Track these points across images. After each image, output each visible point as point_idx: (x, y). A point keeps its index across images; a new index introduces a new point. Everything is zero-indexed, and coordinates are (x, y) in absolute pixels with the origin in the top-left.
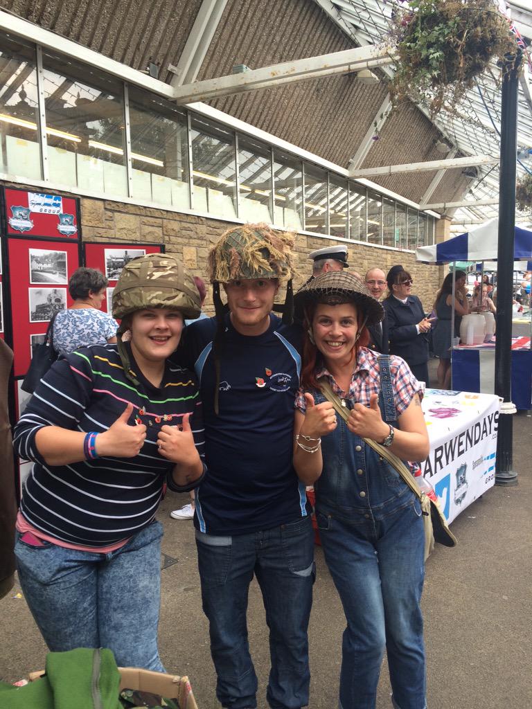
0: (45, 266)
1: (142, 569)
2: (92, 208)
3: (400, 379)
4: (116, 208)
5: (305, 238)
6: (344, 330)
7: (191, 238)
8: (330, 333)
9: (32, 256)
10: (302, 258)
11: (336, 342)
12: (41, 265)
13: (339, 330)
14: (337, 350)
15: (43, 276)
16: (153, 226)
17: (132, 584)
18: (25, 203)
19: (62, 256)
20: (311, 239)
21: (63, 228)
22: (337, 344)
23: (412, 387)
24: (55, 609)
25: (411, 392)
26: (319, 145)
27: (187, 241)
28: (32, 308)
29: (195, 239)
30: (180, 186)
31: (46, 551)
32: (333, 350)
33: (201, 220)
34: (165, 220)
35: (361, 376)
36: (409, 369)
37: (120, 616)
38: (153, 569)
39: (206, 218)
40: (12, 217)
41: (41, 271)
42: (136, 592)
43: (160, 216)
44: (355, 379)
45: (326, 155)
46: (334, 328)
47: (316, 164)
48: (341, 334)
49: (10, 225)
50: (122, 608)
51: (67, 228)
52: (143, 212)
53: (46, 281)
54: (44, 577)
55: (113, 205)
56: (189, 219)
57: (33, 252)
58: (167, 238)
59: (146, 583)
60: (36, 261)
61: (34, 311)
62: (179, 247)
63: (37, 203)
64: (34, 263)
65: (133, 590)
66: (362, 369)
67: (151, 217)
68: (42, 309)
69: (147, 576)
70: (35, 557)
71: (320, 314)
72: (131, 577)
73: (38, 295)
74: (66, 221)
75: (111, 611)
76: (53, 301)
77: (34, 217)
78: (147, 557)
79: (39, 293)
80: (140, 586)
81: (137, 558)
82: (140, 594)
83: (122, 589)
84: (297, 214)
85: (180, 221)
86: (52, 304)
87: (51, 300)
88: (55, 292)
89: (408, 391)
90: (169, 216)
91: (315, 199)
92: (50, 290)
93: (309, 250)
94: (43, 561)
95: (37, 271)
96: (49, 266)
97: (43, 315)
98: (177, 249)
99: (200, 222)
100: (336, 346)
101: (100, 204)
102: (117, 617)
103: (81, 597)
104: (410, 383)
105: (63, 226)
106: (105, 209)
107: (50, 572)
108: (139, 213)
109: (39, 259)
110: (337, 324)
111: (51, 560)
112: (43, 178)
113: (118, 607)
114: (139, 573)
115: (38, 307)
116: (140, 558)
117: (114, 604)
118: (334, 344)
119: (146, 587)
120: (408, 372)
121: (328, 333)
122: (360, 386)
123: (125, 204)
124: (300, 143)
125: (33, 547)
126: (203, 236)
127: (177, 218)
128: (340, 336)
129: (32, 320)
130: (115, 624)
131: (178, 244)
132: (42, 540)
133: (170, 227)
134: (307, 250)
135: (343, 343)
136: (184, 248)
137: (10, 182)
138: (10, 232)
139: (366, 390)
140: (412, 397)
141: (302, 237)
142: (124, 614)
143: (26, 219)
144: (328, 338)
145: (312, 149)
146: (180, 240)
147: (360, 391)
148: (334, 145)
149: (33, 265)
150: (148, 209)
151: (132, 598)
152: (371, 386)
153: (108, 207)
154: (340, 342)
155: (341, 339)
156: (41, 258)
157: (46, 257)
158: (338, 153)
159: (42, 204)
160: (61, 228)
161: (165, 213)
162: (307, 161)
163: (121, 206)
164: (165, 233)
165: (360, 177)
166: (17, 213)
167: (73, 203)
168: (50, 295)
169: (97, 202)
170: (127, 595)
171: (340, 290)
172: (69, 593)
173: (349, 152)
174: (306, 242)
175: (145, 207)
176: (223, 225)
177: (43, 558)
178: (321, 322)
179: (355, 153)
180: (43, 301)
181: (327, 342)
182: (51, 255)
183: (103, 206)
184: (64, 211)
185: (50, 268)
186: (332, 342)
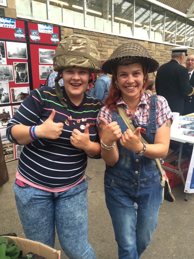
0: (46, 56)
1: (77, 208)
2: (68, 32)
3: (161, 111)
4: (78, 32)
5: (164, 45)
6: (135, 78)
7: (111, 45)
8: (127, 82)
9: (40, 52)
10: (162, 54)
11: (131, 86)
12: (44, 56)
13: (132, 79)
14: (132, 91)
15: (45, 60)
16: (95, 40)
17: (72, 216)
18: (37, 29)
19: (53, 52)
20: (167, 46)
21: (53, 40)
22: (132, 88)
23: (166, 116)
24: (28, 219)
25: (165, 119)
26: (173, 3)
27: (109, 46)
28: (41, 74)
29: (113, 45)
30: (107, 22)
31: (25, 189)
32: (130, 91)
33: (116, 37)
34: (100, 37)
35: (142, 107)
36: (167, 104)
37: (68, 231)
38: (83, 207)
39: (119, 36)
40: (31, 34)
41: (44, 58)
42: (75, 220)
43: (98, 36)
44: (138, 109)
45: (176, 7)
46: (129, 78)
47: (171, 12)
48: (134, 81)
49: (30, 38)
50: (69, 227)
51: (55, 40)
52: (90, 34)
53: (46, 62)
54: (24, 202)
55: (77, 30)
56: (111, 37)
57: (40, 50)
58: (100, 45)
59: (80, 215)
60: (42, 54)
61: (42, 75)
62: (106, 49)
63: (42, 29)
64: (41, 54)
65: (73, 219)
66: (143, 103)
67: (94, 36)
68: (44, 74)
69: (80, 211)
70: (20, 191)
71: (120, 71)
72: (72, 212)
73: (43, 68)
74: (55, 37)
75: (64, 229)
76: (49, 71)
77: (41, 35)
78: (79, 202)
79: (43, 67)
80: (76, 217)
81: (74, 203)
82: (77, 221)
83: (68, 219)
84: (161, 35)
85: (107, 38)
86: (49, 72)
87: (48, 71)
88: (50, 67)
89: (163, 118)
90: (102, 35)
91: (172, 29)
92: (48, 66)
93: (165, 51)
94: (24, 194)
95: (42, 58)
96: (48, 56)
97: (45, 77)
98: (105, 50)
99: (116, 38)
100: (131, 89)
101: (71, 30)
102: (67, 231)
103: (41, 216)
104: (165, 114)
105: (53, 39)
106: (74, 32)
107: (27, 200)
108: (88, 34)
109: (43, 53)
110: (131, 76)
111: (27, 194)
112: (48, 19)
113: (67, 227)
114: (76, 210)
115: (43, 73)
116: (76, 203)
117: (64, 225)
118: (130, 88)
119: (80, 217)
120: (166, 107)
121: (126, 82)
122: (140, 113)
123: (82, 30)
124: (164, 2)
125: (20, 187)
126: (117, 44)
127: (105, 36)
128: (133, 83)
129: (41, 79)
130: (66, 235)
131: (106, 48)
132: (24, 183)
133: (102, 40)
134: (164, 51)
135: (136, 86)
136: (108, 49)
137: (33, 20)
138: (30, 42)
139: (143, 117)
140: (164, 122)
141: (162, 45)
142: (70, 230)
143: (37, 36)
144: (127, 85)
145: (170, 5)
146: (106, 46)
147: (140, 116)
148: (180, 3)
149: (41, 56)
150: (92, 32)
151: (73, 223)
152: (145, 114)
153: (75, 31)
154: (134, 86)
155: (134, 85)
156: (44, 53)
157: (46, 52)
158: (182, 6)
159: (44, 29)
160: (52, 40)
161: (100, 34)
162: (167, 10)
163: (80, 31)
164: (100, 43)
165: (192, 17)
166: (33, 33)
167: (58, 29)
168: (48, 68)
169: (70, 29)
170: (71, 222)
171: (130, 57)
172: (35, 213)
173: (187, 6)
174: (164, 47)
175: (91, 32)
176: (126, 39)
177: (24, 193)
178: (121, 75)
179: (190, 6)
180: (45, 71)
181: (126, 87)
182: (48, 51)
183: (72, 31)
184: (54, 32)
185: (48, 57)
186: (129, 87)
